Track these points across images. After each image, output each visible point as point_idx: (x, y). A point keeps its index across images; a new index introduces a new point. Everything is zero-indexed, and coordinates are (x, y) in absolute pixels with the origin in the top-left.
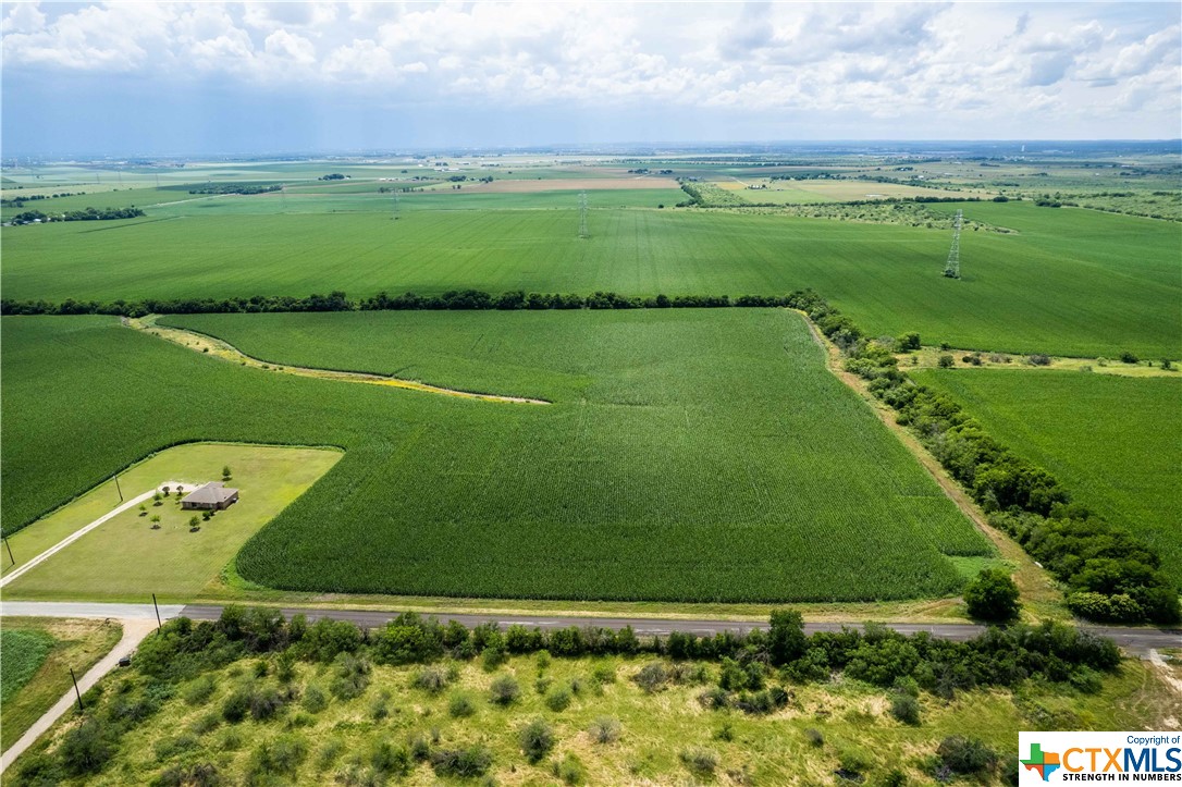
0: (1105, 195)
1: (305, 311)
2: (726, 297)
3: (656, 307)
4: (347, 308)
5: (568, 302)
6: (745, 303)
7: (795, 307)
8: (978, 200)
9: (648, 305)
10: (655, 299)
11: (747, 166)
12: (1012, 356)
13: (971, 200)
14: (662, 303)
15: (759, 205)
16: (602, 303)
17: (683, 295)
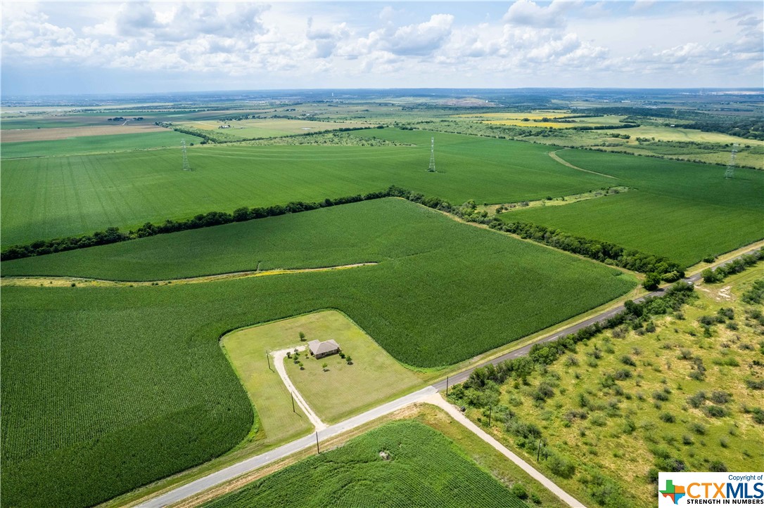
0: (422, 122)
1: (94, 245)
2: (360, 195)
3: (326, 206)
4: (120, 238)
5: (278, 211)
6: (370, 197)
7: (393, 196)
8: (369, 128)
9: (322, 206)
10: (324, 201)
11: (185, 112)
12: (516, 204)
13: (366, 128)
14: (329, 203)
15: (254, 139)
16: (298, 209)
17: (337, 197)
